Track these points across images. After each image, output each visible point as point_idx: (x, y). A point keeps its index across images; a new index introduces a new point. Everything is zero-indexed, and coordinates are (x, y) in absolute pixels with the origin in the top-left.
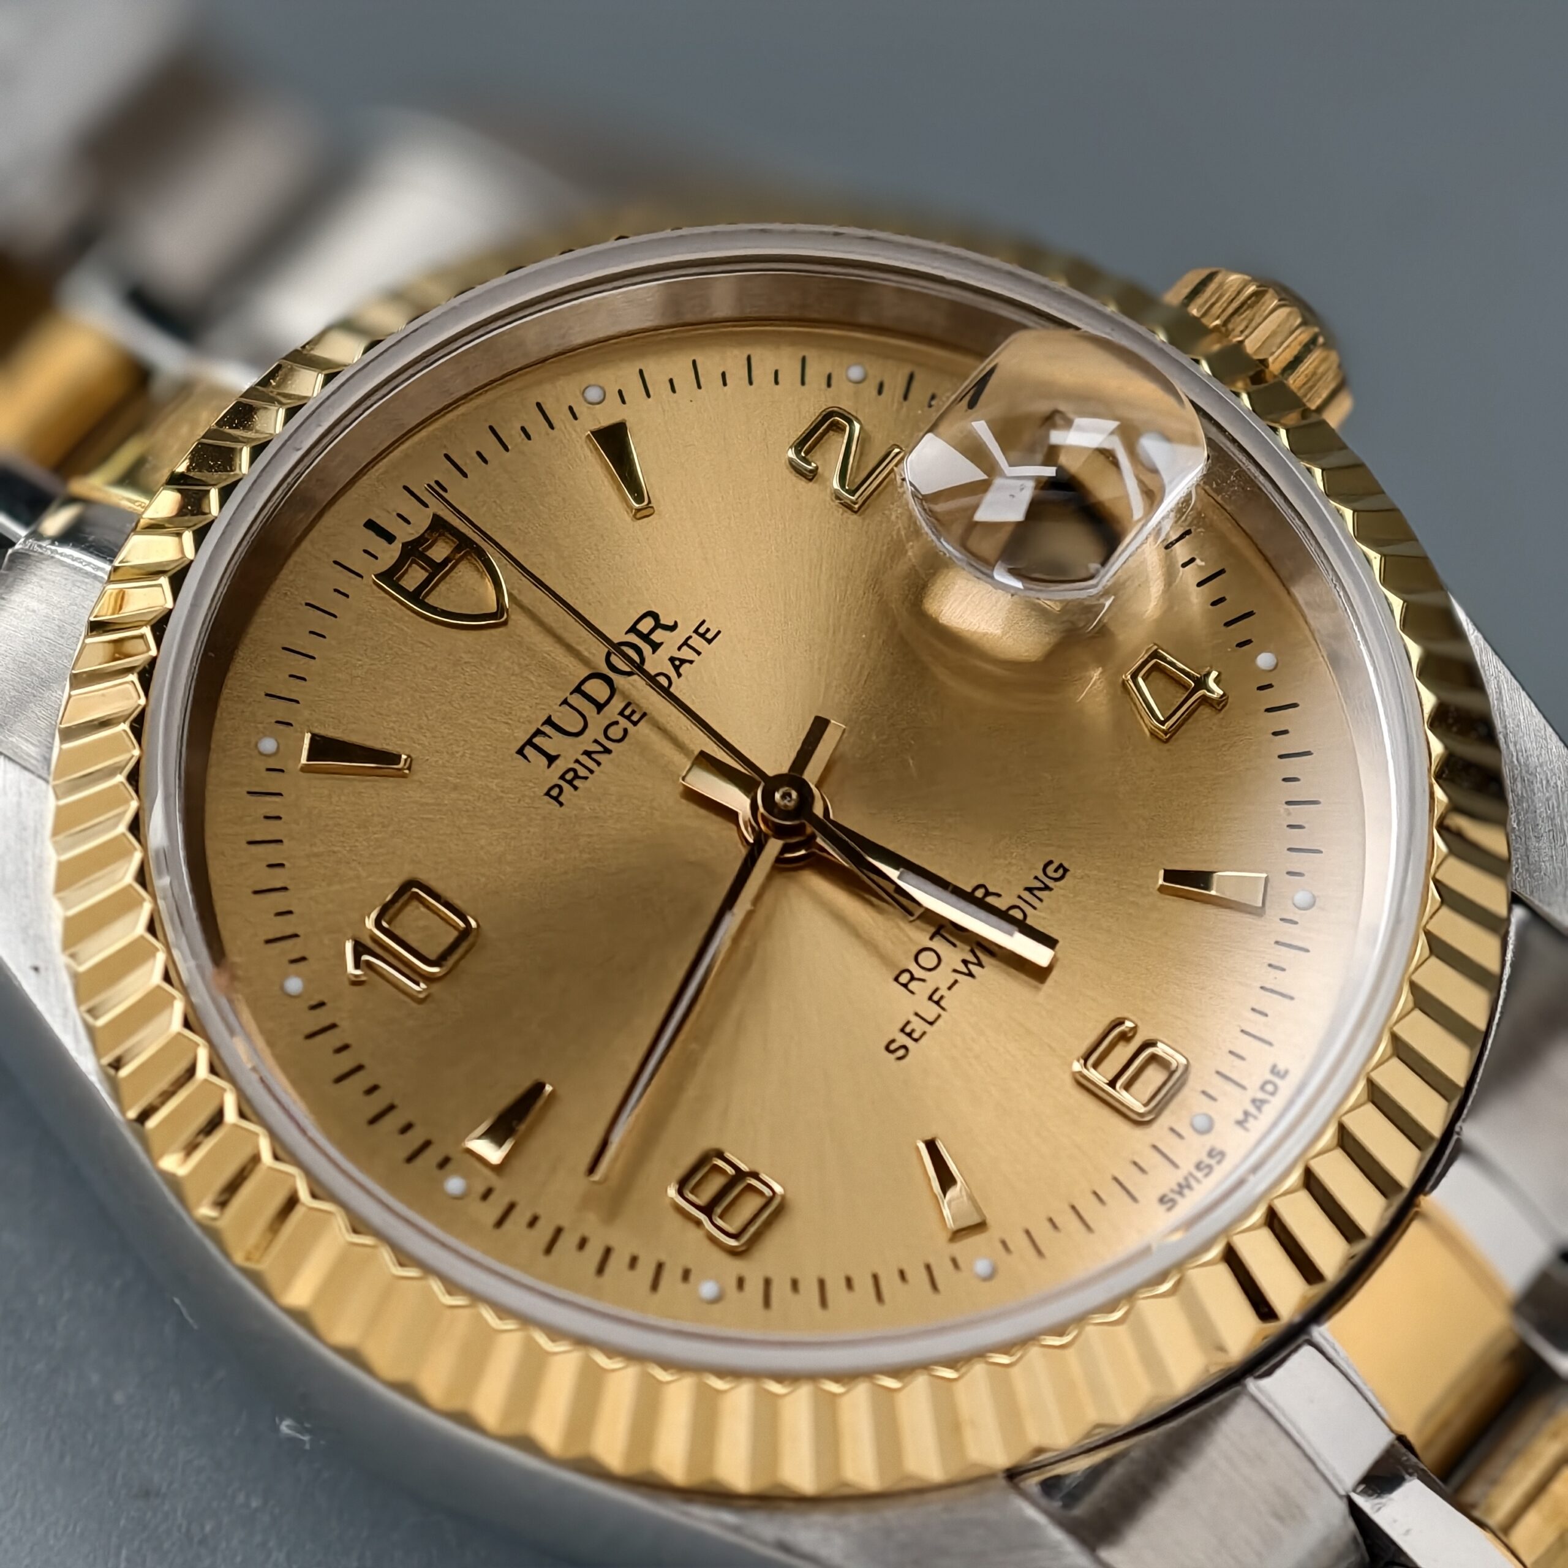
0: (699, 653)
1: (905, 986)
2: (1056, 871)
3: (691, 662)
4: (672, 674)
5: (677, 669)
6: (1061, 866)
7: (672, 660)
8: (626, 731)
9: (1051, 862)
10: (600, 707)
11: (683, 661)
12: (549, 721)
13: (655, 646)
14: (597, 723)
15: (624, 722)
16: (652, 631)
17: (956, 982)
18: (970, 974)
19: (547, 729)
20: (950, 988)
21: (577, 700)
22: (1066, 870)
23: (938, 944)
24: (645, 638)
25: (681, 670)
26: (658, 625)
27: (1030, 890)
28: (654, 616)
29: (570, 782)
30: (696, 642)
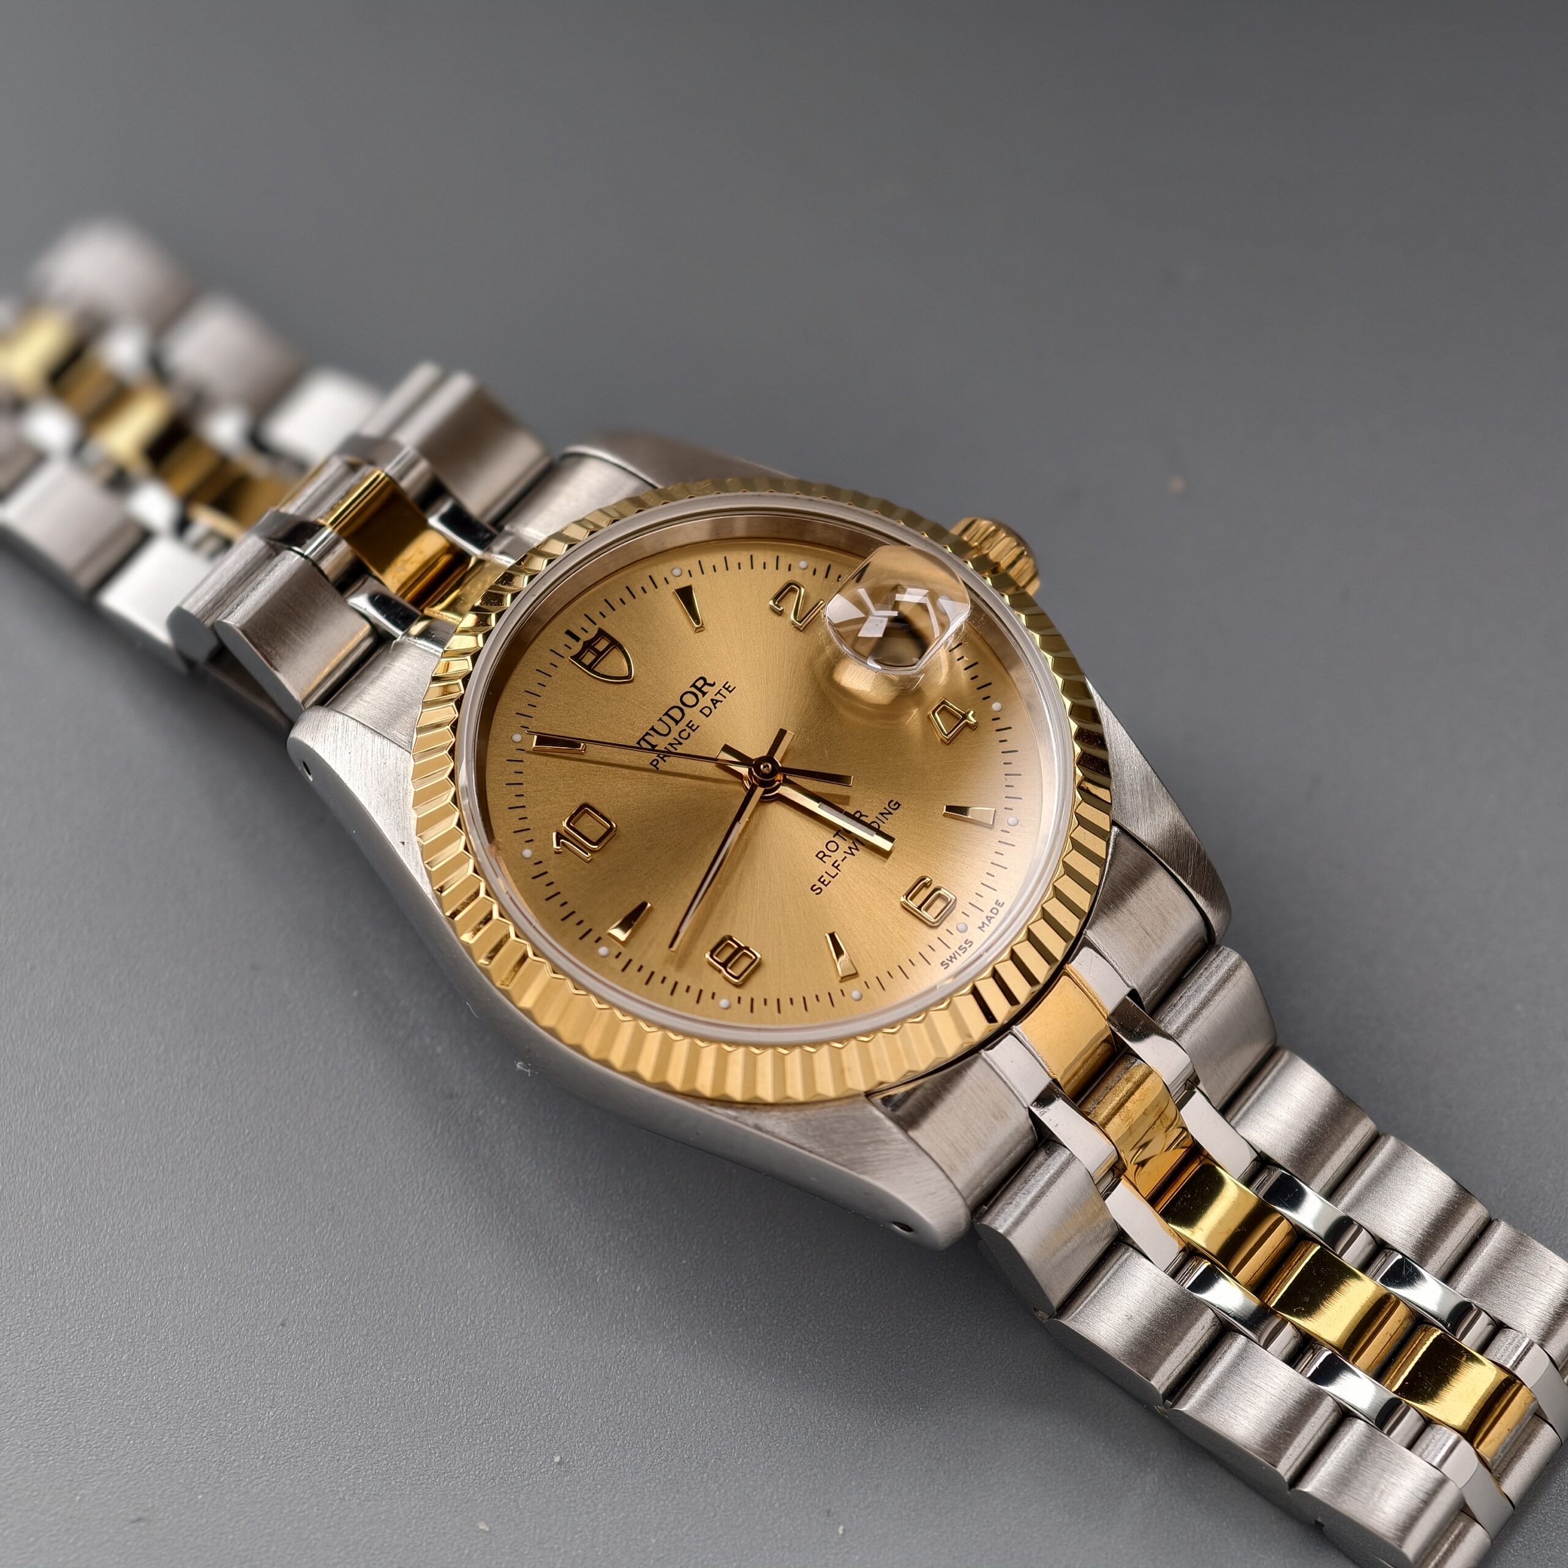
0: (725, 697)
1: (821, 859)
2: (895, 805)
3: (721, 702)
4: (712, 707)
5: (714, 704)
6: (897, 803)
7: (712, 700)
8: (689, 734)
9: (892, 801)
10: (677, 722)
11: (717, 701)
12: (653, 729)
13: (704, 694)
14: (676, 730)
15: (688, 730)
16: (703, 686)
17: (846, 857)
18: (852, 854)
19: (652, 732)
20: (842, 861)
21: (666, 719)
22: (899, 805)
23: (837, 839)
24: (700, 689)
25: (716, 705)
26: (706, 683)
27: (882, 814)
28: (704, 679)
29: (662, 758)
30: (724, 692)
